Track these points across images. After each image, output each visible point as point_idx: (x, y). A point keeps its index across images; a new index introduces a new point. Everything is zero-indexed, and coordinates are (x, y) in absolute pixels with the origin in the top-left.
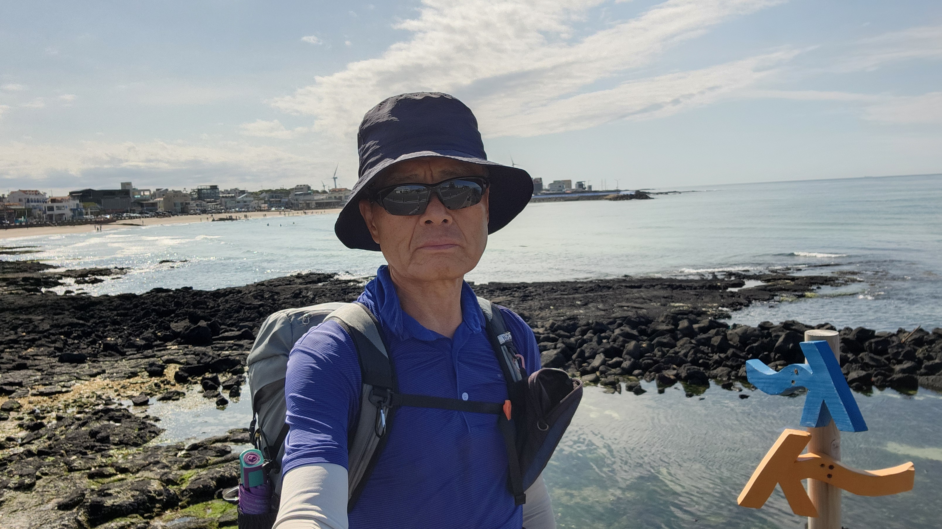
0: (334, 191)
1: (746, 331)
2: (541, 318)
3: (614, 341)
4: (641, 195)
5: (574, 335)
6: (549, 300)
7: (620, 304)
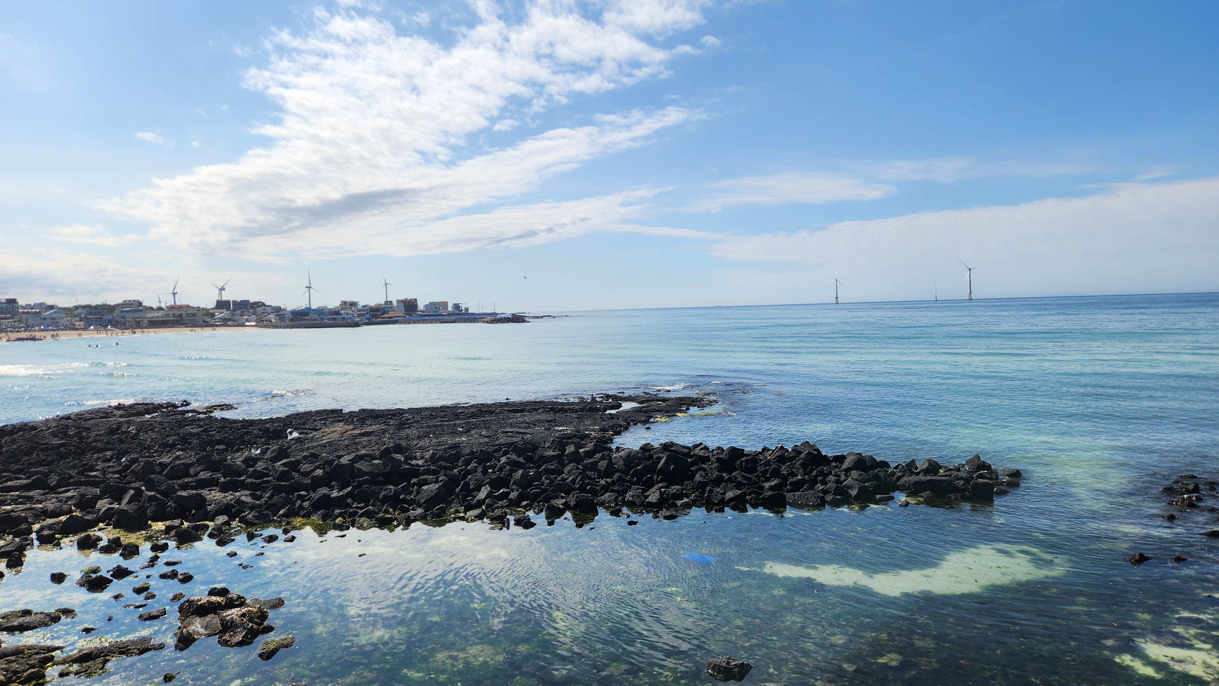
0: (172, 308)
1: (630, 453)
2: (420, 448)
3: (501, 470)
4: (517, 319)
5: (457, 465)
6: (428, 427)
7: (505, 430)
